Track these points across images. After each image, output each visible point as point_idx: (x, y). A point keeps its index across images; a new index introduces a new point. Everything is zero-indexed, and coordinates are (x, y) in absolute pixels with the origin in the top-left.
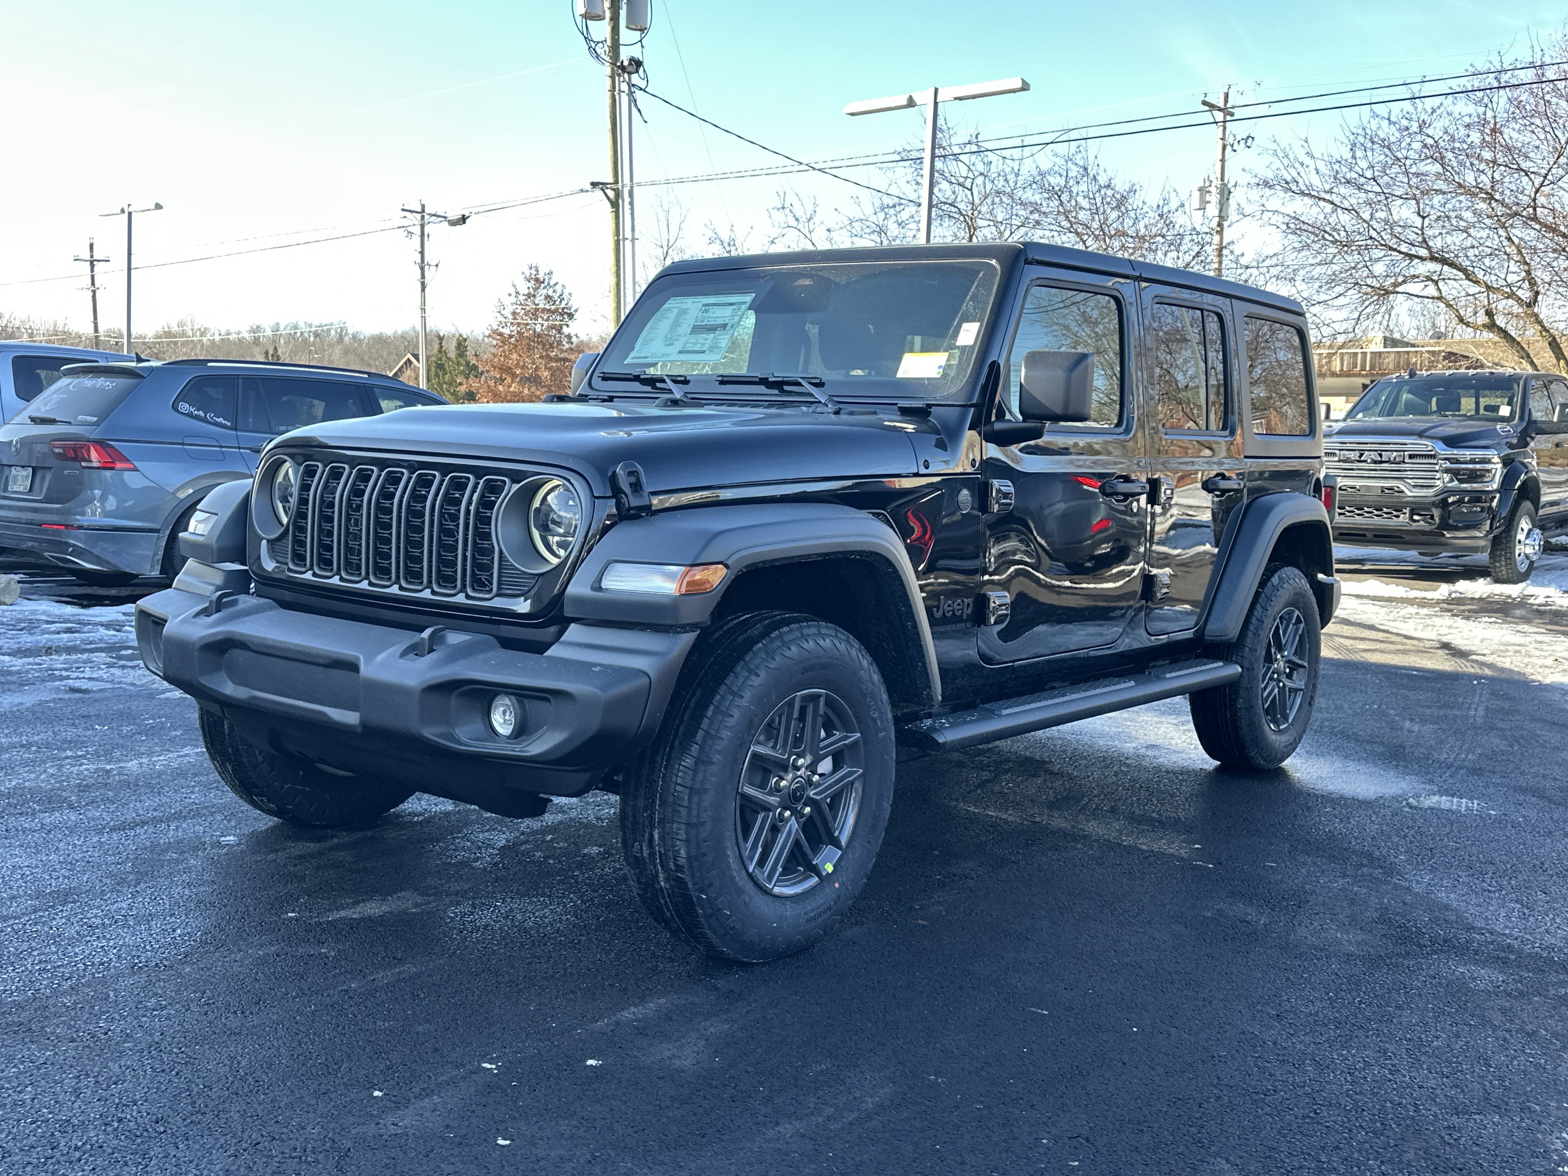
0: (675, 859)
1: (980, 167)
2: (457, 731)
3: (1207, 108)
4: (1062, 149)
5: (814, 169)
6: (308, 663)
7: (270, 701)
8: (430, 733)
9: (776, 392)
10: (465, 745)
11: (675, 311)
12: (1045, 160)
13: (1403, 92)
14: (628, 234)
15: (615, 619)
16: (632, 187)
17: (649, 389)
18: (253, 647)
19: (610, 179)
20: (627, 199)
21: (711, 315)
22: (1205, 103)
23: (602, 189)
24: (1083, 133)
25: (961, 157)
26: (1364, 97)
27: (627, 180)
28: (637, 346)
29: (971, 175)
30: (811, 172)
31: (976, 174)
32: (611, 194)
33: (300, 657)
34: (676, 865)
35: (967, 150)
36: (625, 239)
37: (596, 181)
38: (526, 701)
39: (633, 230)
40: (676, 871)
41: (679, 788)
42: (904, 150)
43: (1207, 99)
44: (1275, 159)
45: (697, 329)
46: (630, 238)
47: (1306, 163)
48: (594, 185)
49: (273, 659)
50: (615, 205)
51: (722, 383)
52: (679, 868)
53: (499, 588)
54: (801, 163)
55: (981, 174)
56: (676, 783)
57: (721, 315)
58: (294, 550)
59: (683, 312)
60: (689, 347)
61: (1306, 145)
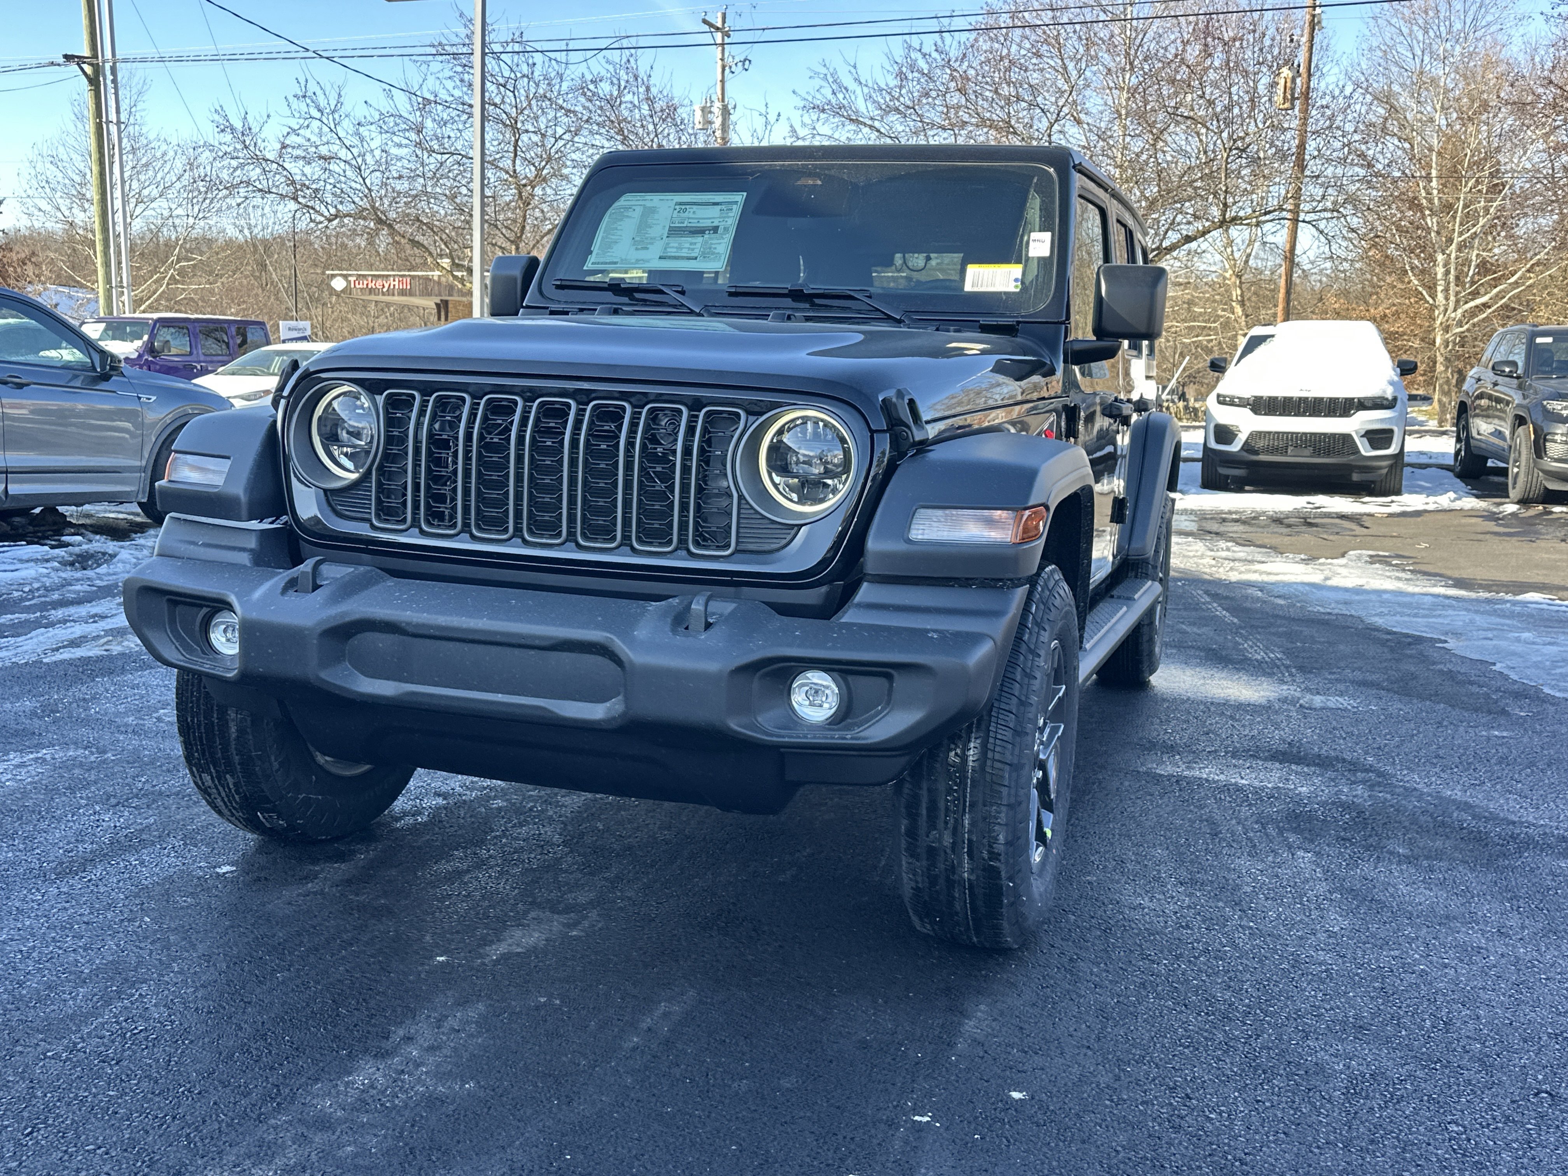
0: (990, 846)
1: (525, 69)
2: (759, 719)
3: (706, 28)
4: (615, 56)
5: (321, 56)
6: (520, 646)
7: (441, 697)
8: (734, 725)
9: (807, 306)
10: (772, 735)
11: (639, 210)
12: (598, 66)
13: (934, 25)
14: (113, 117)
15: (935, 575)
16: (114, 63)
17: (626, 300)
18: (410, 629)
19: (86, 52)
20: (110, 77)
21: (691, 215)
22: (705, 22)
23: (78, 64)
24: (633, 42)
25: (503, 56)
26: (904, 27)
27: (108, 54)
28: (596, 247)
29: (513, 76)
30: (318, 60)
31: (519, 75)
32: (88, 69)
33: (498, 638)
34: (990, 852)
35: (509, 49)
36: (108, 122)
37: (69, 53)
38: (850, 678)
39: (118, 112)
40: (990, 859)
41: (997, 765)
42: (440, 44)
43: (707, 18)
44: (825, 84)
45: (675, 232)
46: (115, 121)
47: (850, 88)
48: (69, 58)
49: (451, 644)
50: (94, 81)
51: (731, 294)
52: (995, 856)
53: (737, 542)
54: (307, 50)
55: (524, 76)
56: (994, 760)
57: (707, 216)
58: (379, 501)
59: (650, 211)
60: (672, 252)
61: (853, 71)
